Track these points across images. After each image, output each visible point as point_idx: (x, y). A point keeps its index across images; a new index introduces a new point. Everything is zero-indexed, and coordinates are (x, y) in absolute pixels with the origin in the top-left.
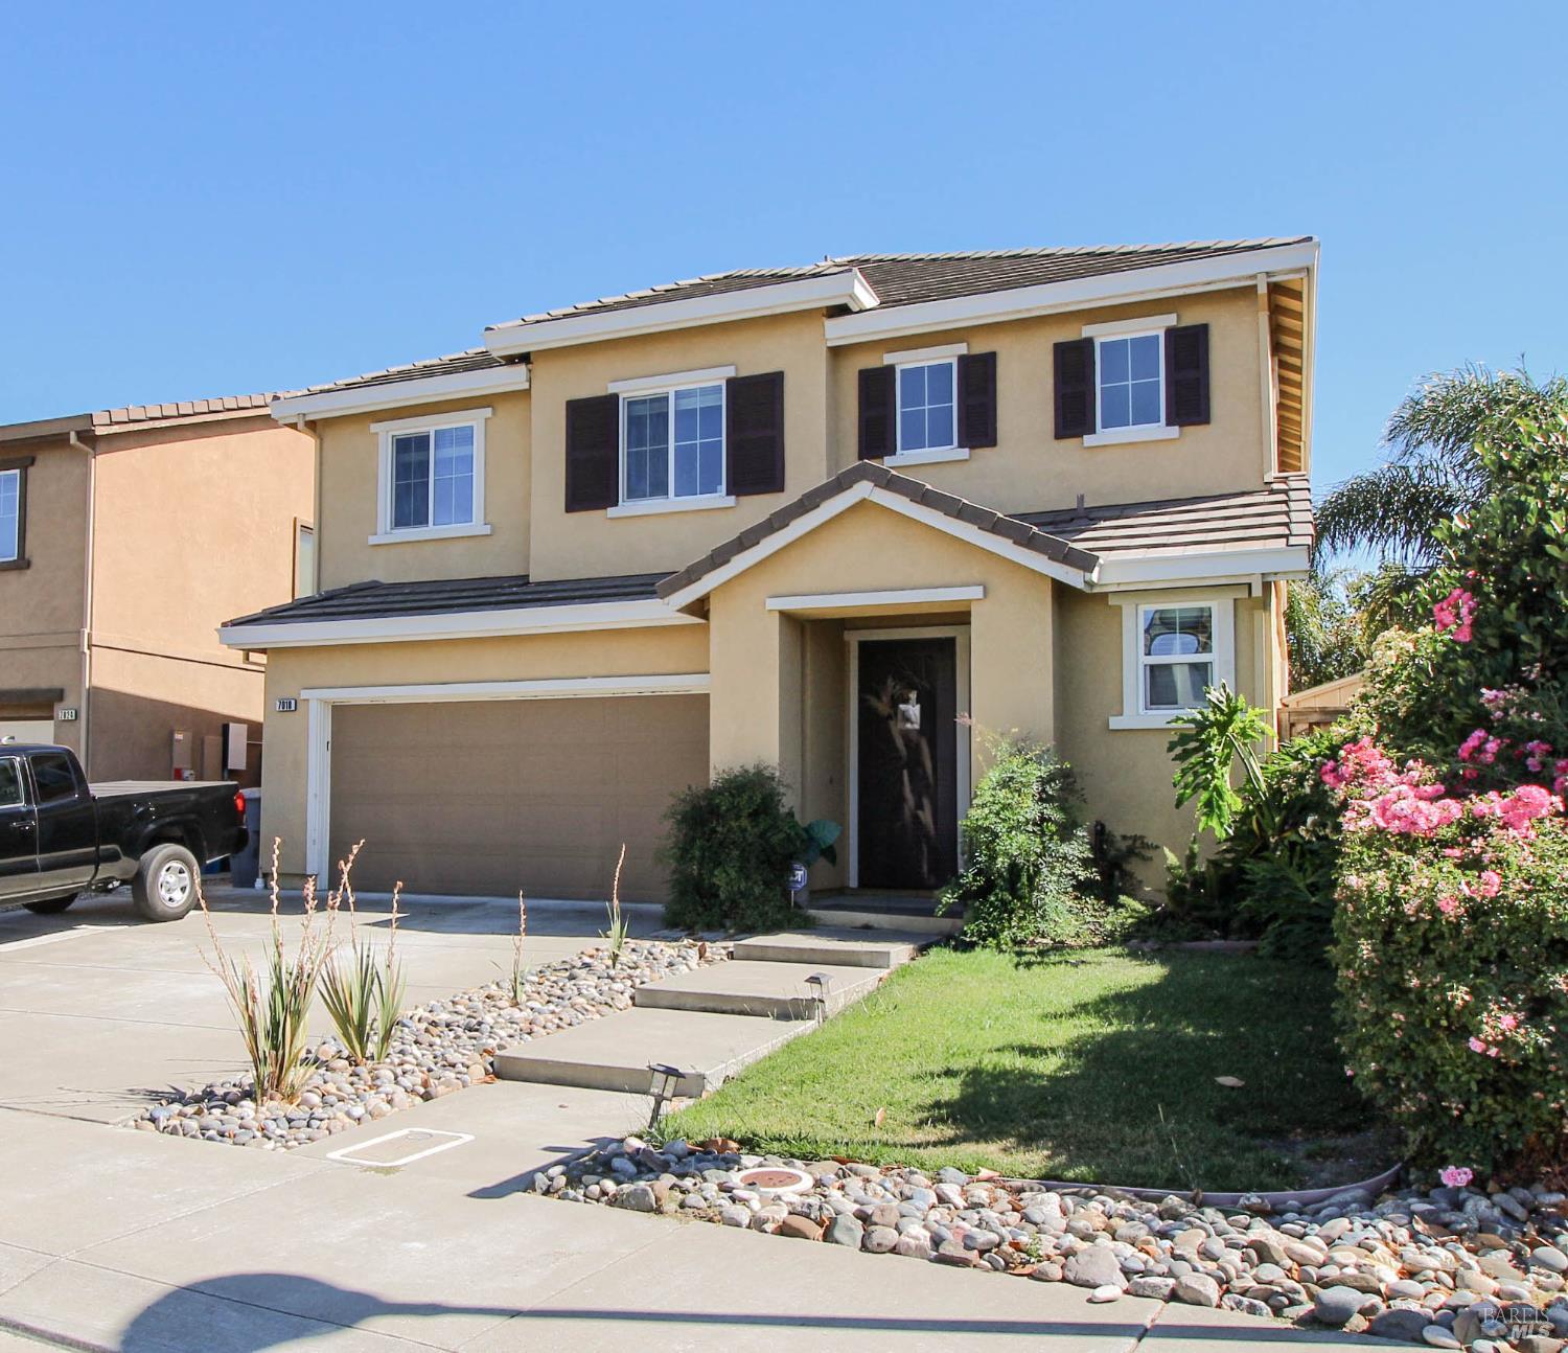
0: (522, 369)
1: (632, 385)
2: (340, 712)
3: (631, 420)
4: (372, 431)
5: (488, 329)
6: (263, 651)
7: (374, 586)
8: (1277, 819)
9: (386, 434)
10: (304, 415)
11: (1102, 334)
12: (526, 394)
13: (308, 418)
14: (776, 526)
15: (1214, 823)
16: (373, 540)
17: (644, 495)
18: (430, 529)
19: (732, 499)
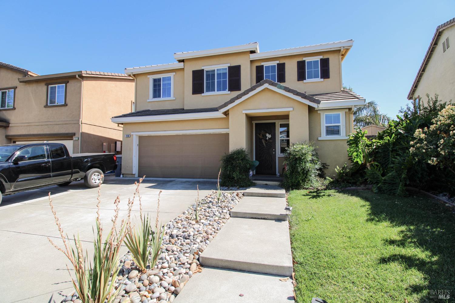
0: (182, 63)
1: (207, 67)
2: (140, 138)
3: (207, 75)
4: (148, 77)
5: (175, 54)
6: (122, 124)
7: (148, 111)
8: (369, 160)
9: (151, 78)
10: (132, 73)
11: (307, 59)
12: (183, 69)
13: (134, 74)
14: (239, 98)
15: (358, 160)
16: (148, 101)
17: (210, 91)
18: (161, 99)
19: (229, 92)
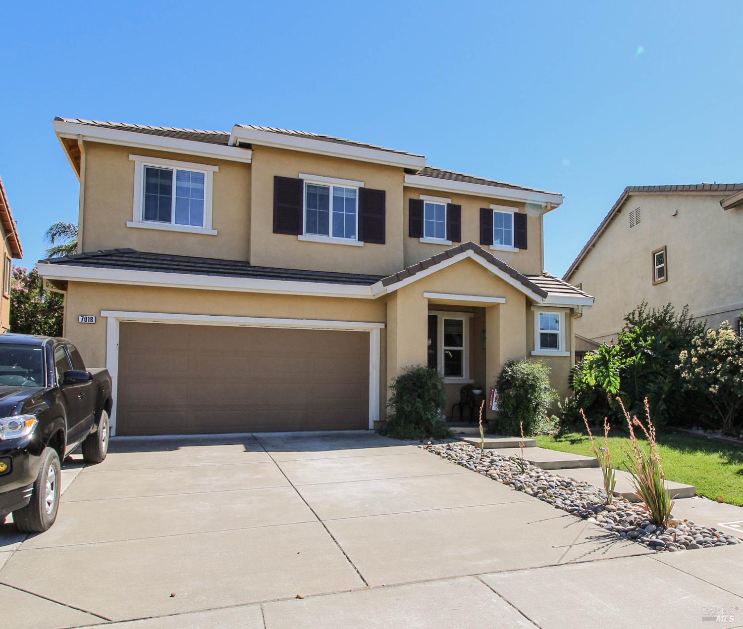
0: (249, 152)
1: (311, 178)
3: (309, 194)
4: (130, 159)
5: (237, 125)
7: (130, 252)
9: (141, 163)
10: (83, 136)
11: (496, 209)
12: (248, 167)
13: (85, 139)
16: (129, 224)
17: (315, 232)
18: (173, 226)
19: (361, 244)
